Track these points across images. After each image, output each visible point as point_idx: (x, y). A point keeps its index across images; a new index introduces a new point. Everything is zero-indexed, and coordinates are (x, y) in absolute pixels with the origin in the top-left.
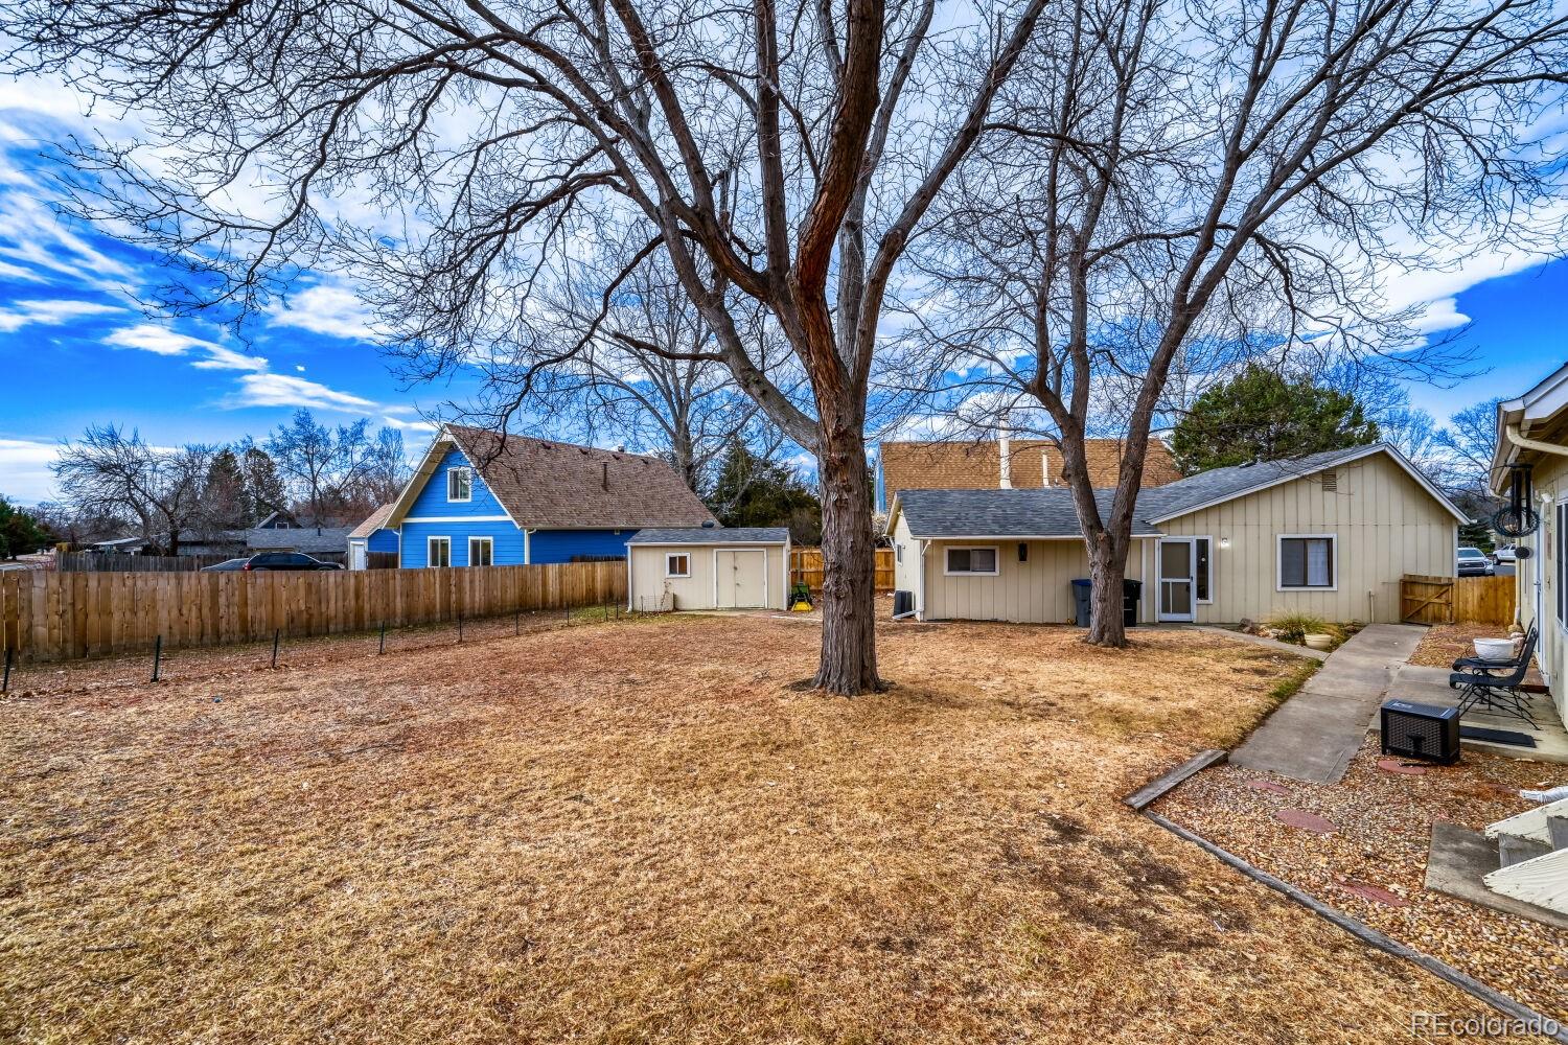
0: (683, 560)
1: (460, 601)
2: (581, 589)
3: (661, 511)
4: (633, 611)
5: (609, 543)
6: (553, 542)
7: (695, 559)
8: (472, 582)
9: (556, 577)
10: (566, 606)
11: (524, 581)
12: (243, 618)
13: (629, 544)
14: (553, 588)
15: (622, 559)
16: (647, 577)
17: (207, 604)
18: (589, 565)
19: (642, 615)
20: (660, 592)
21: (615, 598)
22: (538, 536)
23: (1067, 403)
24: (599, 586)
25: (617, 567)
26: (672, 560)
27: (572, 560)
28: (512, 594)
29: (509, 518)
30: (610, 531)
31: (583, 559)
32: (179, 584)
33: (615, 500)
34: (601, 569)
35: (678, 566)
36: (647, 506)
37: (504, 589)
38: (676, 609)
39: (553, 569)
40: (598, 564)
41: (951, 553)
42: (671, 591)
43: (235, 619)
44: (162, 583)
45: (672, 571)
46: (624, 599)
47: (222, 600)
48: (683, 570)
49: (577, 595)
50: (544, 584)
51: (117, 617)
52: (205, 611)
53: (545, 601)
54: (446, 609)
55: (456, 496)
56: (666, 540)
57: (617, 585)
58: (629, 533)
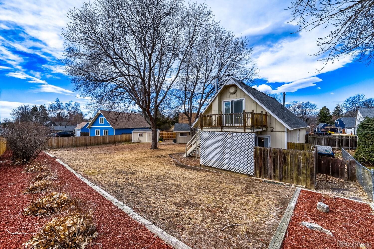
0: (141, 134)
1: (105, 141)
2: (124, 139)
3: (139, 124)
4: (133, 142)
5: (128, 131)
6: (119, 131)
7: (143, 134)
8: (107, 138)
9: (120, 137)
10: (122, 142)
11: (115, 137)
12: (76, 143)
13: (132, 132)
14: (119, 139)
15: (131, 134)
16: (135, 137)
17: (72, 141)
18: (126, 135)
19: (134, 143)
20: (137, 139)
21: (130, 140)
22: (117, 130)
23: (189, 115)
24: (127, 138)
25: (130, 135)
26: (139, 134)
27: (122, 134)
28: (113, 140)
29: (111, 127)
30: (129, 129)
31: (124, 134)
32: (69, 139)
33: (130, 123)
34: (127, 136)
35: (140, 135)
36: (136, 123)
37: (112, 139)
38: (140, 142)
39: (119, 136)
40: (127, 135)
41: (180, 133)
42: (139, 139)
43: (75, 143)
44: (67, 138)
45: (139, 136)
46: (131, 141)
47: (74, 141)
48: (141, 136)
49: (123, 140)
50: (118, 138)
51: (62, 143)
52: (72, 142)
53: (118, 141)
54: (103, 142)
55: (101, 122)
56: (139, 131)
57: (130, 138)
58: (133, 129)
